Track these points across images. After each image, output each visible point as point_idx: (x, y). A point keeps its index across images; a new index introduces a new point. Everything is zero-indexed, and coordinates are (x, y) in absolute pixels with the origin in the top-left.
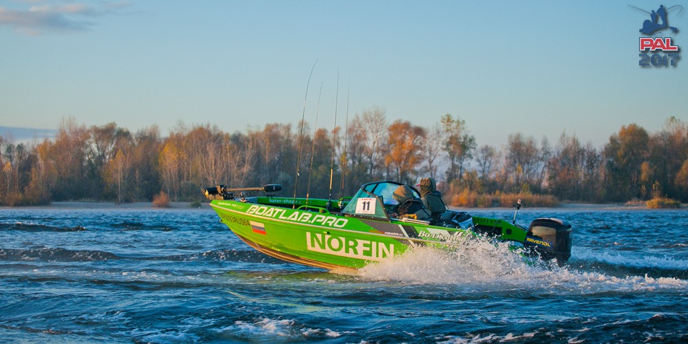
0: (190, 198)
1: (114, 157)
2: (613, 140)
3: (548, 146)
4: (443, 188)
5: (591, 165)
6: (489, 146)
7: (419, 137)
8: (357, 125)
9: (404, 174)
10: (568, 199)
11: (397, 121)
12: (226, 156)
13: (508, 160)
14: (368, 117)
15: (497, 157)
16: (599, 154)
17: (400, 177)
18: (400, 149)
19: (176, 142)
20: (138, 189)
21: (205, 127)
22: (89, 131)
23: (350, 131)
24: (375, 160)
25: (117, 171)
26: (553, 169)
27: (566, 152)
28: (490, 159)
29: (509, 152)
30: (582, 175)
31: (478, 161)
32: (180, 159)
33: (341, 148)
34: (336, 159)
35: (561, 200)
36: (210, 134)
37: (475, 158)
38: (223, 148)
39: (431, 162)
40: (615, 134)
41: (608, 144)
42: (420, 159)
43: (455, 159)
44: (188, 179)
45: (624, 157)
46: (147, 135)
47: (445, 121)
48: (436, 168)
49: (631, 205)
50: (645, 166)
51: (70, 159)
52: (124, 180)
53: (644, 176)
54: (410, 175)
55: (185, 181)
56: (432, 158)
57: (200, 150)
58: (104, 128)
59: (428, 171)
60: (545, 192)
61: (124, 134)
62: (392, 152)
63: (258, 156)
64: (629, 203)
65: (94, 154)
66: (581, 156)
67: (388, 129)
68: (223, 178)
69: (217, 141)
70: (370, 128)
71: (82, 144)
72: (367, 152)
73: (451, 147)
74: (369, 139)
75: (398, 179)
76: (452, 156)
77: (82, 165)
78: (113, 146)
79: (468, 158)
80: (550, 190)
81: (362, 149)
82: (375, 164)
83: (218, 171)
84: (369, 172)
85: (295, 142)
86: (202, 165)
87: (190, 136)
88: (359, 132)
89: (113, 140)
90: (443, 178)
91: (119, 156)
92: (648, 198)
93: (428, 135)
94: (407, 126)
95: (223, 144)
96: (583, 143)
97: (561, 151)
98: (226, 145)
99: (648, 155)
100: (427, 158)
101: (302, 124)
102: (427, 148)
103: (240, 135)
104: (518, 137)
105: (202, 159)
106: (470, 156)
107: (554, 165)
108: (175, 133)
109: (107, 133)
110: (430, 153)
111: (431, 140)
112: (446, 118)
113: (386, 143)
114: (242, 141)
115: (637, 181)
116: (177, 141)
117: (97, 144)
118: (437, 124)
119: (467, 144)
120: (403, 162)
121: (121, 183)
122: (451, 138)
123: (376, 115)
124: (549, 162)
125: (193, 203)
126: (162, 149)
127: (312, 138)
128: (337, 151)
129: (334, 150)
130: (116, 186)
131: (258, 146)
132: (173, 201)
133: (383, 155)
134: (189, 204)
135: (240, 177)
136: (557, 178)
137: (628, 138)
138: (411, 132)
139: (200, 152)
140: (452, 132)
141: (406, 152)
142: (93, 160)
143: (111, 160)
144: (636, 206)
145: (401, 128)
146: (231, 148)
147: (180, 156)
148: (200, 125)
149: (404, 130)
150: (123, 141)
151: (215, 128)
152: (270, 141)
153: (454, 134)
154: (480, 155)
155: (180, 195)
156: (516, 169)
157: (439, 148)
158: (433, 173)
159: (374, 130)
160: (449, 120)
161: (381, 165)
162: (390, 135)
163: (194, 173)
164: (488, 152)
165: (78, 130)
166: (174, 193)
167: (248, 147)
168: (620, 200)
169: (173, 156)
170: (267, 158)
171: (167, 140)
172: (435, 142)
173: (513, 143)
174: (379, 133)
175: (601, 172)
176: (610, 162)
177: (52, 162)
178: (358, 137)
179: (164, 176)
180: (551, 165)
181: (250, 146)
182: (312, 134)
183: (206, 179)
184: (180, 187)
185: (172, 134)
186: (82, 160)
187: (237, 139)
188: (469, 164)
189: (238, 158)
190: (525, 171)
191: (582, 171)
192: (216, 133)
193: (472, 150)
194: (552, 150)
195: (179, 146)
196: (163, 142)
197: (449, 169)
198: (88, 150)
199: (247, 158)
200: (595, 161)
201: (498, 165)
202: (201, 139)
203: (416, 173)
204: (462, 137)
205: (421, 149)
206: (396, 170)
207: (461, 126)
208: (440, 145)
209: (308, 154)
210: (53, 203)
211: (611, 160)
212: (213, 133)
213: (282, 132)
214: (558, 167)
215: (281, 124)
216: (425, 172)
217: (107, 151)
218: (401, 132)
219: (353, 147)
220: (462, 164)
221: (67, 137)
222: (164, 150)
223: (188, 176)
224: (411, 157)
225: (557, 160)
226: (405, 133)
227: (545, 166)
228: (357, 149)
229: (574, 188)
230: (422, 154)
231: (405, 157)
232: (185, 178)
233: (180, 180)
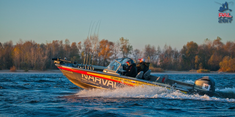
0: (24, 68)
2: (184, 47)
3: (160, 49)
5: (176, 57)
6: (138, 49)
7: (111, 46)
8: (88, 41)
9: (105, 60)
10: (167, 69)
11: (103, 40)
12: (38, 52)
13: (145, 55)
14: (92, 38)
15: (140, 53)
16: (179, 52)
17: (104, 61)
18: (104, 50)
19: (19, 47)
20: (4, 65)
21: (30, 41)
23: (85, 43)
24: (95, 54)
26: (162, 58)
27: (166, 52)
28: (138, 54)
29: (145, 51)
30: (173, 60)
31: (133, 55)
32: (20, 53)
33: (82, 50)
34: (80, 54)
35: (165, 69)
36: (32, 44)
37: (132, 54)
38: (37, 49)
39: (115, 55)
40: (185, 45)
41: (183, 49)
42: (111, 54)
43: (125, 54)
44: (24, 61)
45: (188, 54)
46: (8, 44)
47: (121, 40)
48: (117, 57)
49: (191, 72)
50: (196, 57)
53: (196, 61)
54: (108, 60)
55: (22, 62)
56: (116, 54)
57: (28, 50)
59: (115, 58)
60: (159, 67)
62: (101, 52)
63: (50, 52)
64: (190, 71)
66: (172, 53)
67: (100, 43)
68: (37, 61)
69: (35, 47)
73: (123, 50)
74: (92, 46)
76: (124, 53)
79: (130, 54)
80: (160, 66)
81: (90, 50)
82: (94, 56)
83: (35, 58)
84: (92, 59)
85: (64, 47)
86: (29, 56)
87: (25, 44)
88: (88, 44)
92: (197, 69)
93: (115, 45)
94: (107, 41)
95: (37, 48)
96: (173, 49)
97: (165, 51)
98: (38, 48)
99: (198, 53)
100: (114, 54)
101: (67, 41)
102: (114, 50)
103: (43, 44)
104: (149, 46)
105: (29, 53)
106: (131, 53)
107: (162, 56)
108: (19, 43)
110: (115, 52)
112: (122, 38)
113: (99, 48)
114: (44, 47)
115: (193, 63)
116: (19, 46)
118: (118, 41)
119: (130, 49)
120: (105, 55)
122: (123, 46)
123: (95, 38)
124: (160, 55)
125: (25, 70)
126: (13, 50)
127: (70, 46)
128: (80, 51)
131: (50, 49)
132: (18, 69)
133: (97, 52)
134: (24, 70)
135: (43, 60)
136: (163, 61)
137: (190, 47)
138: (108, 44)
139: (28, 51)
140: (123, 44)
141: (106, 51)
144: (193, 72)
145: (104, 42)
146: (40, 49)
148: (28, 41)
149: (105, 43)
151: (34, 42)
152: (55, 47)
153: (124, 45)
154: (134, 53)
155: (20, 67)
156: (148, 58)
157: (119, 50)
159: (94, 43)
160: (122, 39)
161: (97, 56)
162: (100, 45)
163: (26, 59)
164: (137, 51)
166: (18, 66)
167: (46, 49)
168: (187, 70)
169: (17, 52)
170: (54, 53)
171: (15, 46)
172: (117, 48)
173: (146, 48)
174: (96, 44)
175: (180, 59)
176: (183, 55)
178: (88, 46)
179: (14, 60)
180: (161, 56)
181: (47, 49)
182: (71, 44)
183: (31, 61)
184: (20, 64)
185: (17, 44)
187: (42, 46)
188: (130, 56)
189: (43, 53)
190: (151, 59)
191: (173, 59)
192: (34, 44)
193: (131, 51)
194: (161, 51)
195: (20, 49)
196: (14, 47)
197: (122, 58)
199: (46, 53)
200: (178, 55)
201: (141, 57)
202: (29, 46)
203: (110, 59)
204: (127, 46)
205: (112, 50)
206: (102, 58)
207: (127, 42)
208: (119, 49)
209: (69, 52)
211: (184, 55)
213: (59, 43)
214: (163, 57)
215: (59, 41)
216: (113, 59)
218: (104, 44)
219: (86, 49)
220: (127, 56)
223: (24, 60)
224: (108, 53)
225: (163, 55)
226: (106, 44)
227: (159, 57)
228: (88, 50)
229: (170, 65)
230: (112, 52)
231: (105, 53)
232: (22, 61)
233: (20, 62)
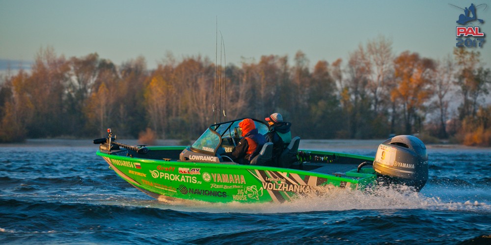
0: (179, 135)
1: (97, 90)
4: (455, 125)
7: (428, 70)
8: (360, 57)
9: (411, 110)
11: (404, 53)
12: (218, 90)
14: (373, 49)
17: (407, 114)
18: (407, 84)
19: (164, 75)
20: (122, 125)
21: (196, 59)
22: (68, 63)
23: (352, 63)
24: (381, 94)
25: (99, 106)
32: (168, 93)
33: (343, 82)
34: (337, 93)
36: (200, 66)
38: (215, 81)
39: (441, 97)
42: (428, 93)
43: (468, 94)
46: (132, 67)
47: (458, 53)
48: (447, 104)
51: (48, 92)
52: (107, 115)
54: (419, 112)
55: (174, 117)
56: (443, 93)
57: (190, 84)
58: (85, 59)
59: (438, 107)
61: (107, 66)
62: (399, 87)
63: (253, 90)
65: (74, 87)
67: (394, 62)
69: (209, 74)
70: (375, 60)
71: (61, 77)
72: (371, 86)
73: (464, 81)
74: (373, 72)
75: (405, 115)
76: (465, 91)
77: (61, 100)
78: (95, 79)
79: (483, 93)
81: (365, 83)
82: (379, 99)
84: (373, 107)
85: (293, 75)
86: (193, 99)
87: (180, 66)
88: (362, 64)
89: (95, 72)
90: (455, 115)
91: (102, 90)
93: (439, 68)
94: (415, 57)
95: (216, 77)
98: (218, 79)
100: (437, 93)
101: (299, 56)
102: (438, 82)
103: (233, 67)
105: (192, 93)
106: (486, 91)
108: (164, 64)
109: (88, 65)
110: (440, 88)
111: (442, 73)
113: (391, 76)
114: (236, 74)
116: (164, 73)
117: (77, 76)
118: (449, 56)
119: (483, 78)
120: (410, 98)
121: (104, 118)
122: (464, 71)
123: (381, 47)
125: (182, 141)
126: (148, 83)
127: (311, 71)
128: (338, 85)
129: (335, 84)
130: (98, 123)
131: (253, 80)
132: (161, 138)
133: (388, 90)
134: (178, 142)
138: (419, 65)
139: (190, 87)
140: (465, 64)
141: (414, 86)
142: (73, 94)
143: (94, 94)
145: (408, 60)
146: (224, 81)
147: (168, 91)
148: (190, 57)
149: (411, 63)
150: (107, 74)
151: (206, 60)
152: (266, 75)
153: (467, 67)
155: (168, 131)
157: (450, 82)
158: (444, 109)
159: (379, 62)
161: (387, 101)
162: (396, 68)
163: (184, 109)
165: (57, 61)
166: (161, 130)
167: (242, 81)
169: (160, 90)
170: (262, 92)
171: (154, 73)
172: (446, 75)
174: (384, 66)
177: (28, 95)
179: (151, 112)
181: (244, 80)
182: (311, 67)
183: (196, 115)
185: (160, 66)
186: (61, 94)
187: (230, 71)
188: (484, 99)
189: (231, 92)
192: (208, 65)
193: (487, 84)
195: (167, 80)
196: (150, 75)
197: (462, 104)
198: (68, 83)
199: (241, 92)
202: (192, 72)
203: (424, 109)
204: (476, 70)
205: (431, 83)
206: (402, 106)
207: (476, 58)
208: (452, 79)
209: (307, 89)
210: (29, 140)
212: (204, 65)
213: (279, 65)
215: (277, 56)
216: (435, 108)
217: (89, 84)
218: (408, 65)
219: (356, 81)
220: (475, 99)
221: (44, 69)
222: (151, 84)
223: (177, 112)
224: (418, 92)
226: (413, 66)
228: (359, 82)
230: (432, 89)
231: (412, 92)
232: (174, 113)
233: (168, 116)
